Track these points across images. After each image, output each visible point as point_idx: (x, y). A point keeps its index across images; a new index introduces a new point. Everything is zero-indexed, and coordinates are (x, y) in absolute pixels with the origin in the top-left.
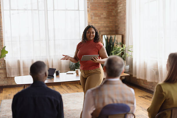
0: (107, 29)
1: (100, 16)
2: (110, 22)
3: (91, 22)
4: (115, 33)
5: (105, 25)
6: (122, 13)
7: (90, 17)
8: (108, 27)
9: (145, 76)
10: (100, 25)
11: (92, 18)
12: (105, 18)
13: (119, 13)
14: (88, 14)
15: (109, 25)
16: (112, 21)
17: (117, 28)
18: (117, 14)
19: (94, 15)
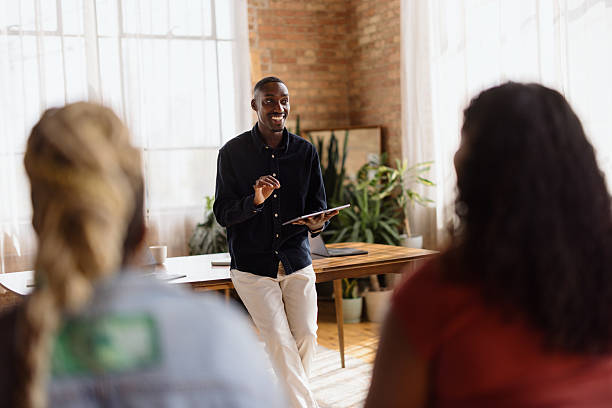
0: (321, 109)
1: (293, 61)
2: (331, 83)
4: (347, 122)
5: (313, 93)
6: (377, 49)
7: (260, 63)
8: (323, 101)
11: (264, 68)
12: (312, 68)
13: (364, 51)
14: (252, 53)
15: (326, 93)
16: (339, 82)
17: (358, 104)
18: (355, 51)
19: (272, 58)
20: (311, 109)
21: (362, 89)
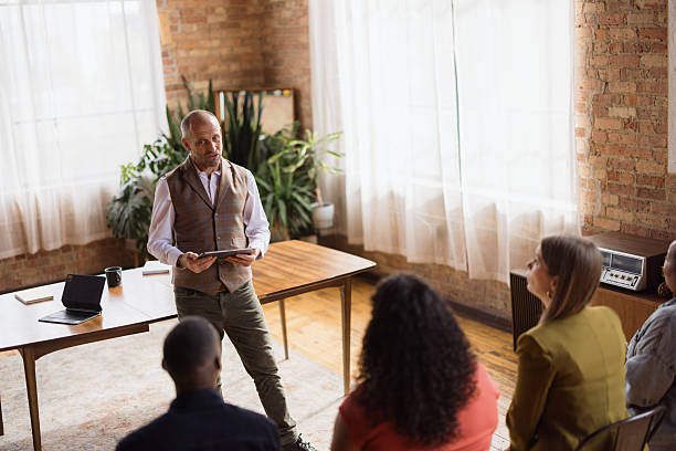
0: (234, 67)
1: (203, 20)
2: (243, 40)
3: (174, 45)
4: (261, 79)
5: (225, 52)
6: (288, 9)
7: (169, 24)
8: (235, 59)
9: (396, 241)
10: (206, 53)
11: (173, 29)
12: (223, 26)
13: (275, 7)
14: (159, 13)
15: (239, 50)
16: (251, 38)
17: (271, 62)
18: (266, 8)
19: (181, 18)
20: (224, 68)
21: (274, 46)
